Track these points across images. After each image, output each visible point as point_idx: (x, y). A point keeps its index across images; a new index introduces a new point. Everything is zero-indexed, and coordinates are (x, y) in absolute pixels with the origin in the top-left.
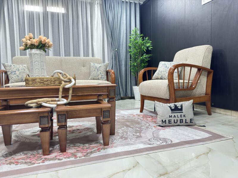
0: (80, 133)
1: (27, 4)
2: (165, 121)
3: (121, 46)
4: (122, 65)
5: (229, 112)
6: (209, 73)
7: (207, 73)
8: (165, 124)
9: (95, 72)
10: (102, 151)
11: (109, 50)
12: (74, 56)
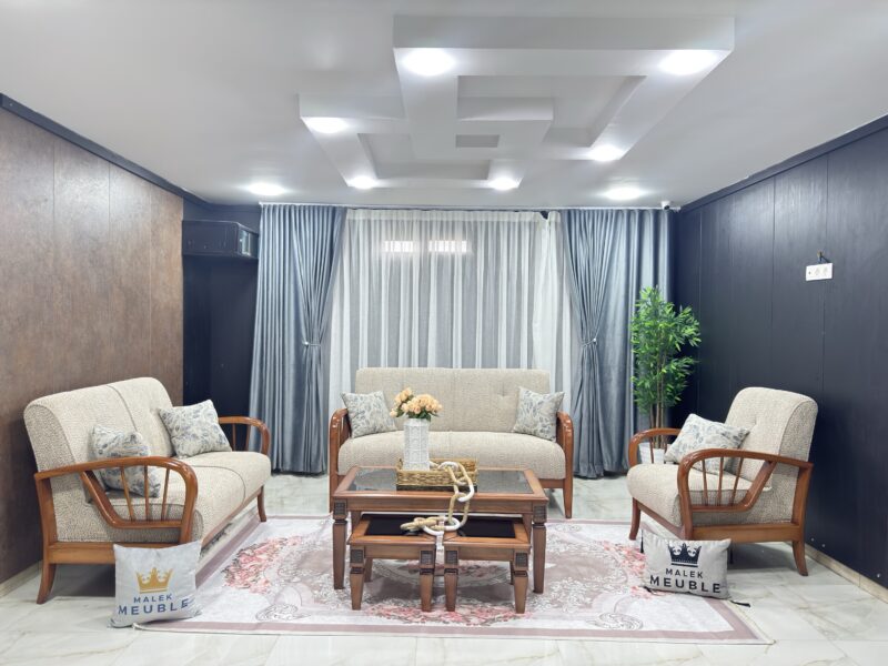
0: (480, 576)
1: (387, 239)
2: (657, 578)
3: (609, 330)
4: (611, 380)
5: (855, 577)
6: (802, 470)
7: (797, 469)
8: (657, 586)
9: (529, 415)
10: (511, 621)
11: (575, 340)
12: (483, 367)
